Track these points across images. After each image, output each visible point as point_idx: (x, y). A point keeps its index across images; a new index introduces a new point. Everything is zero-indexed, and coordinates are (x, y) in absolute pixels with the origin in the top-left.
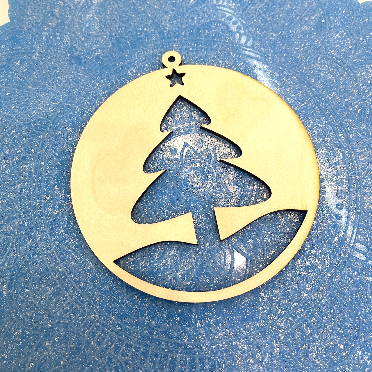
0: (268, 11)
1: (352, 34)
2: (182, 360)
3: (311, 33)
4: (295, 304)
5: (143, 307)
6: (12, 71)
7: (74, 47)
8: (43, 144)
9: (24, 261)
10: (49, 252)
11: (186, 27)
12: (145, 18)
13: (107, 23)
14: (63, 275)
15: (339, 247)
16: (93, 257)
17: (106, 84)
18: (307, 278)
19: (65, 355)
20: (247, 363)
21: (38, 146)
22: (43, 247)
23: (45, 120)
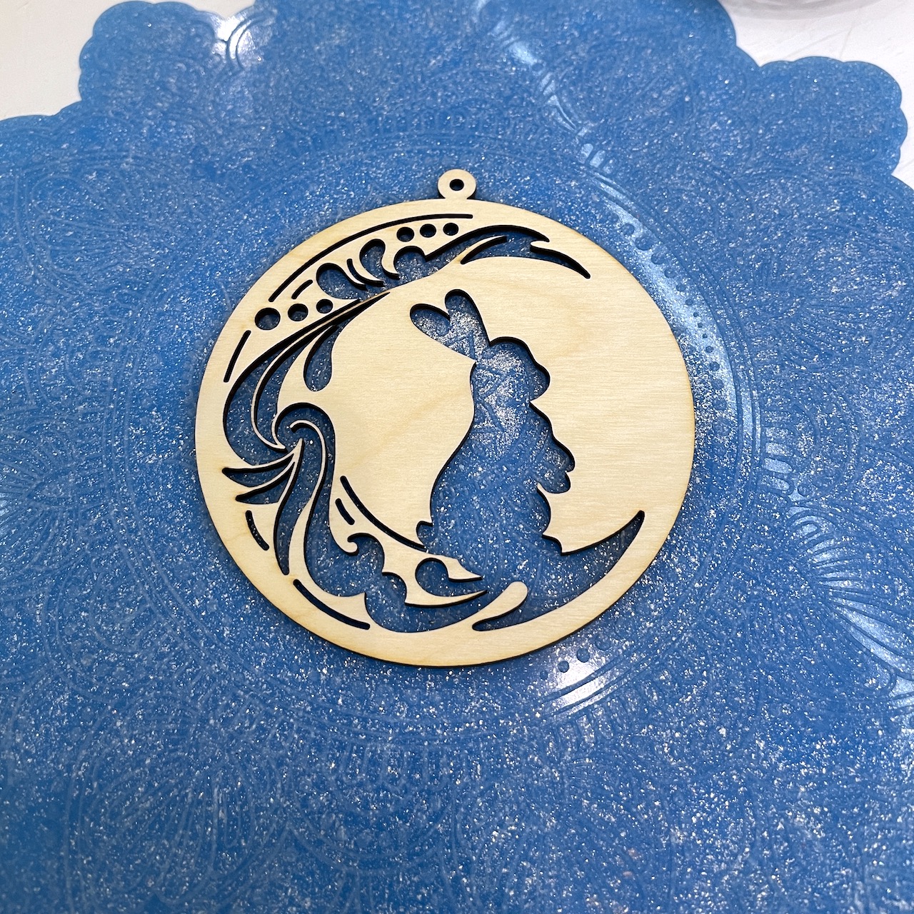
2: (394, 757)
4: (627, 643)
9: (81, 557)
10: (133, 537)
11: (422, 111)
14: (159, 584)
15: (718, 530)
16: (220, 548)
18: (653, 591)
19: (154, 747)
20: (527, 763)
22: (123, 527)
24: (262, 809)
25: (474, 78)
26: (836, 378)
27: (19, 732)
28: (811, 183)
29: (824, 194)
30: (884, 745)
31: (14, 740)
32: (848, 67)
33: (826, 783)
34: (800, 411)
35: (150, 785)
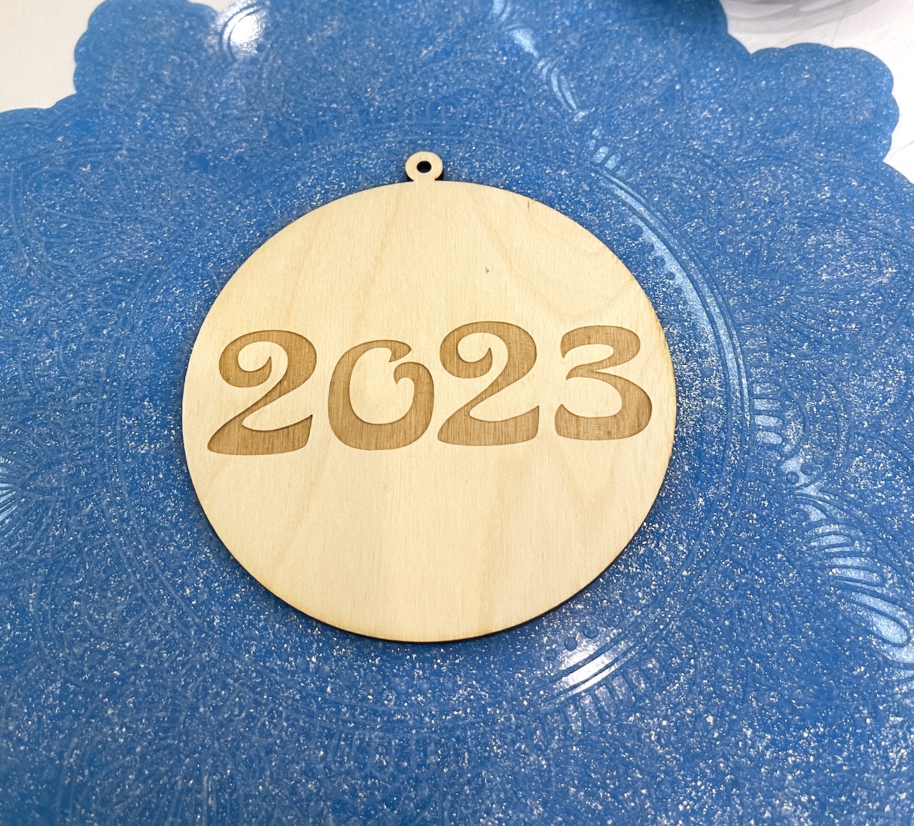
0: (572, 70)
1: (733, 111)
2: (381, 745)
3: (654, 109)
4: (615, 631)
5: (308, 636)
6: (75, 183)
7: (195, 138)
8: (125, 319)
9: (74, 546)
10: (124, 526)
11: (413, 101)
12: (334, 85)
13: (260, 95)
14: (150, 574)
15: (706, 518)
16: (211, 538)
17: (254, 207)
18: (641, 579)
19: (144, 735)
20: (514, 751)
21: (116, 323)
22: (115, 517)
23: (133, 274)
24: (251, 796)
25: (465, 68)
26: (825, 366)
27: (12, 720)
28: (801, 170)
29: (815, 181)
30: (872, 733)
31: (7, 728)
32: (839, 54)
33: (813, 771)
34: (790, 399)
35: (141, 772)
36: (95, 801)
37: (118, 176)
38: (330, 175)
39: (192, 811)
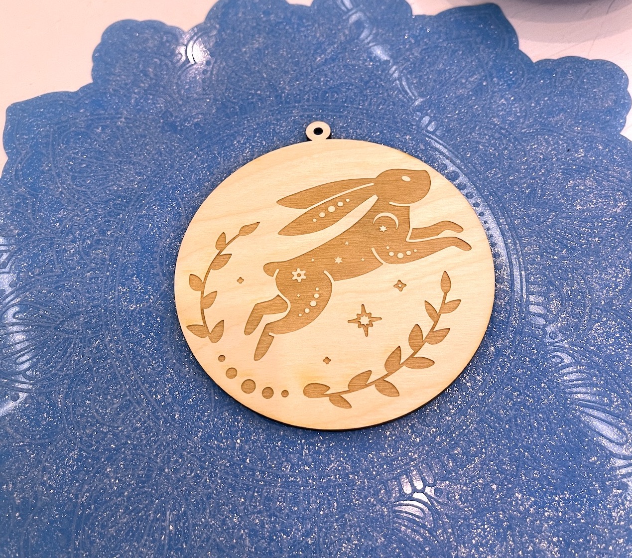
0: (415, 71)
1: (521, 99)
2: (281, 496)
3: (469, 97)
4: (434, 429)
5: (235, 427)
6: (91, 139)
7: (169, 111)
8: (122, 225)
9: (87, 367)
10: (120, 355)
11: (310, 90)
12: (260, 79)
13: (211, 85)
14: (135, 385)
15: (495, 359)
17: (206, 156)
18: (451, 397)
19: (130, 485)
20: (366, 502)
21: (116, 227)
22: (113, 349)
23: (127, 197)
25: (345, 69)
26: (577, 264)
27: (46, 474)
28: (565, 138)
30: (601, 499)
31: (43, 479)
32: (593, 63)
33: (561, 522)
34: (553, 285)
35: (127, 508)
36: (97, 525)
37: (119, 135)
38: (255, 136)
39: (159, 533)
